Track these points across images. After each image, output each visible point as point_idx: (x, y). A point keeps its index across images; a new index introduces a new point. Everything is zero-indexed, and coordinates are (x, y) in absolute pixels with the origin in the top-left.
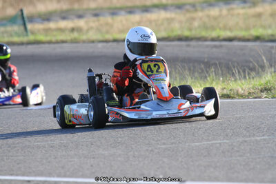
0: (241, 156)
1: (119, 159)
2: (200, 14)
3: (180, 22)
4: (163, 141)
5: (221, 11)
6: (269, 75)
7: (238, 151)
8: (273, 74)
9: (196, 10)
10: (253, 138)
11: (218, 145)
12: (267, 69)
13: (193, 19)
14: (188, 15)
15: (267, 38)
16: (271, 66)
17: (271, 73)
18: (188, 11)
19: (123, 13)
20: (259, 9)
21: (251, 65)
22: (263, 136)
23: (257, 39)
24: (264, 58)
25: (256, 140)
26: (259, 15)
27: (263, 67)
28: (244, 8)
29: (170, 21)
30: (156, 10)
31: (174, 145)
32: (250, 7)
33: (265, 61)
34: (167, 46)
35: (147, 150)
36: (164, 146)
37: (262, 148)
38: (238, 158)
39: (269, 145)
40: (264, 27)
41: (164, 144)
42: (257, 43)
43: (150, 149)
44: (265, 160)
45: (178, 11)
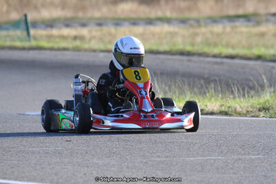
0: (235, 173)
1: (113, 169)
2: (203, 30)
3: (183, 36)
4: (158, 154)
5: (224, 28)
6: (268, 95)
7: (232, 168)
8: (272, 94)
9: (200, 26)
10: (248, 157)
11: (212, 161)
12: (267, 89)
13: (196, 34)
14: (191, 30)
15: (268, 58)
16: (271, 85)
17: (270, 93)
18: (191, 26)
19: (126, 23)
20: (262, 28)
21: (251, 84)
22: (258, 154)
23: (259, 58)
24: (264, 77)
25: (251, 158)
26: (262, 35)
27: (262, 87)
28: (247, 26)
29: (173, 34)
30: (159, 23)
31: (168, 159)
32: (254, 26)
33: (265, 81)
34: (168, 59)
35: (141, 162)
36: (158, 159)
37: (256, 166)
38: (232, 175)
39: (263, 164)
40: (266, 47)
41: (159, 157)
42: (259, 63)
43: (145, 161)
44: (258, 178)
45: (182, 25)
